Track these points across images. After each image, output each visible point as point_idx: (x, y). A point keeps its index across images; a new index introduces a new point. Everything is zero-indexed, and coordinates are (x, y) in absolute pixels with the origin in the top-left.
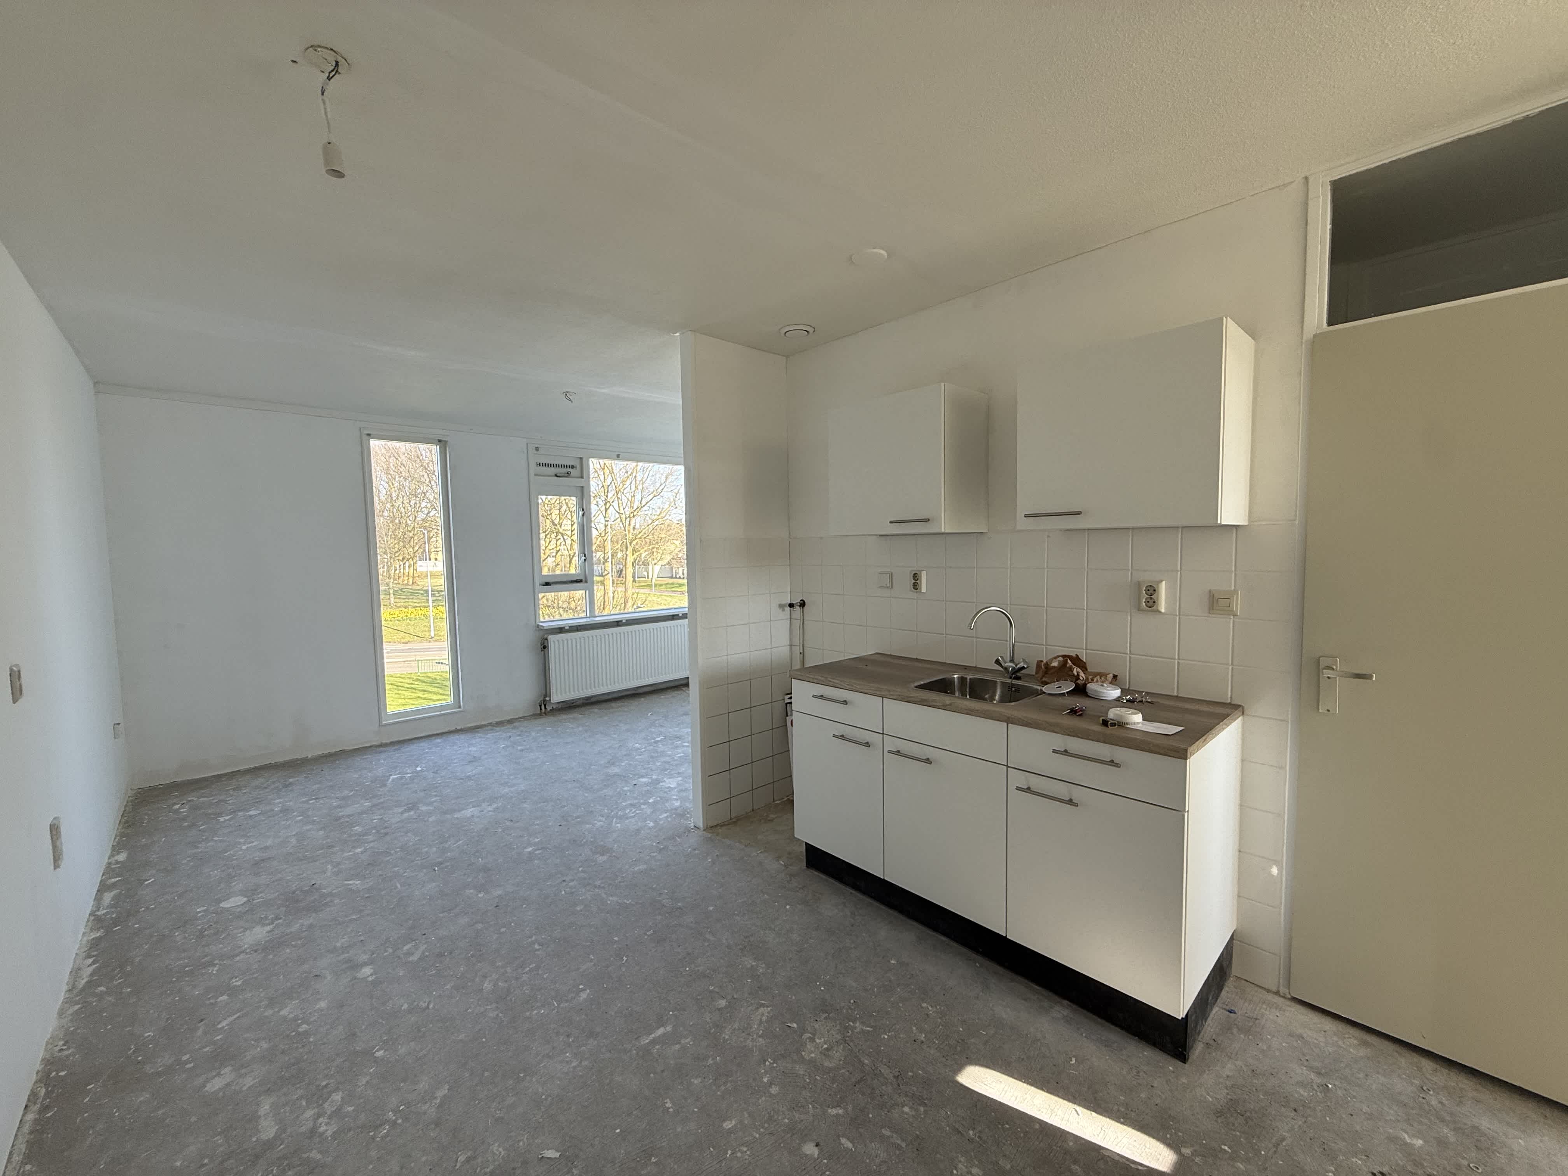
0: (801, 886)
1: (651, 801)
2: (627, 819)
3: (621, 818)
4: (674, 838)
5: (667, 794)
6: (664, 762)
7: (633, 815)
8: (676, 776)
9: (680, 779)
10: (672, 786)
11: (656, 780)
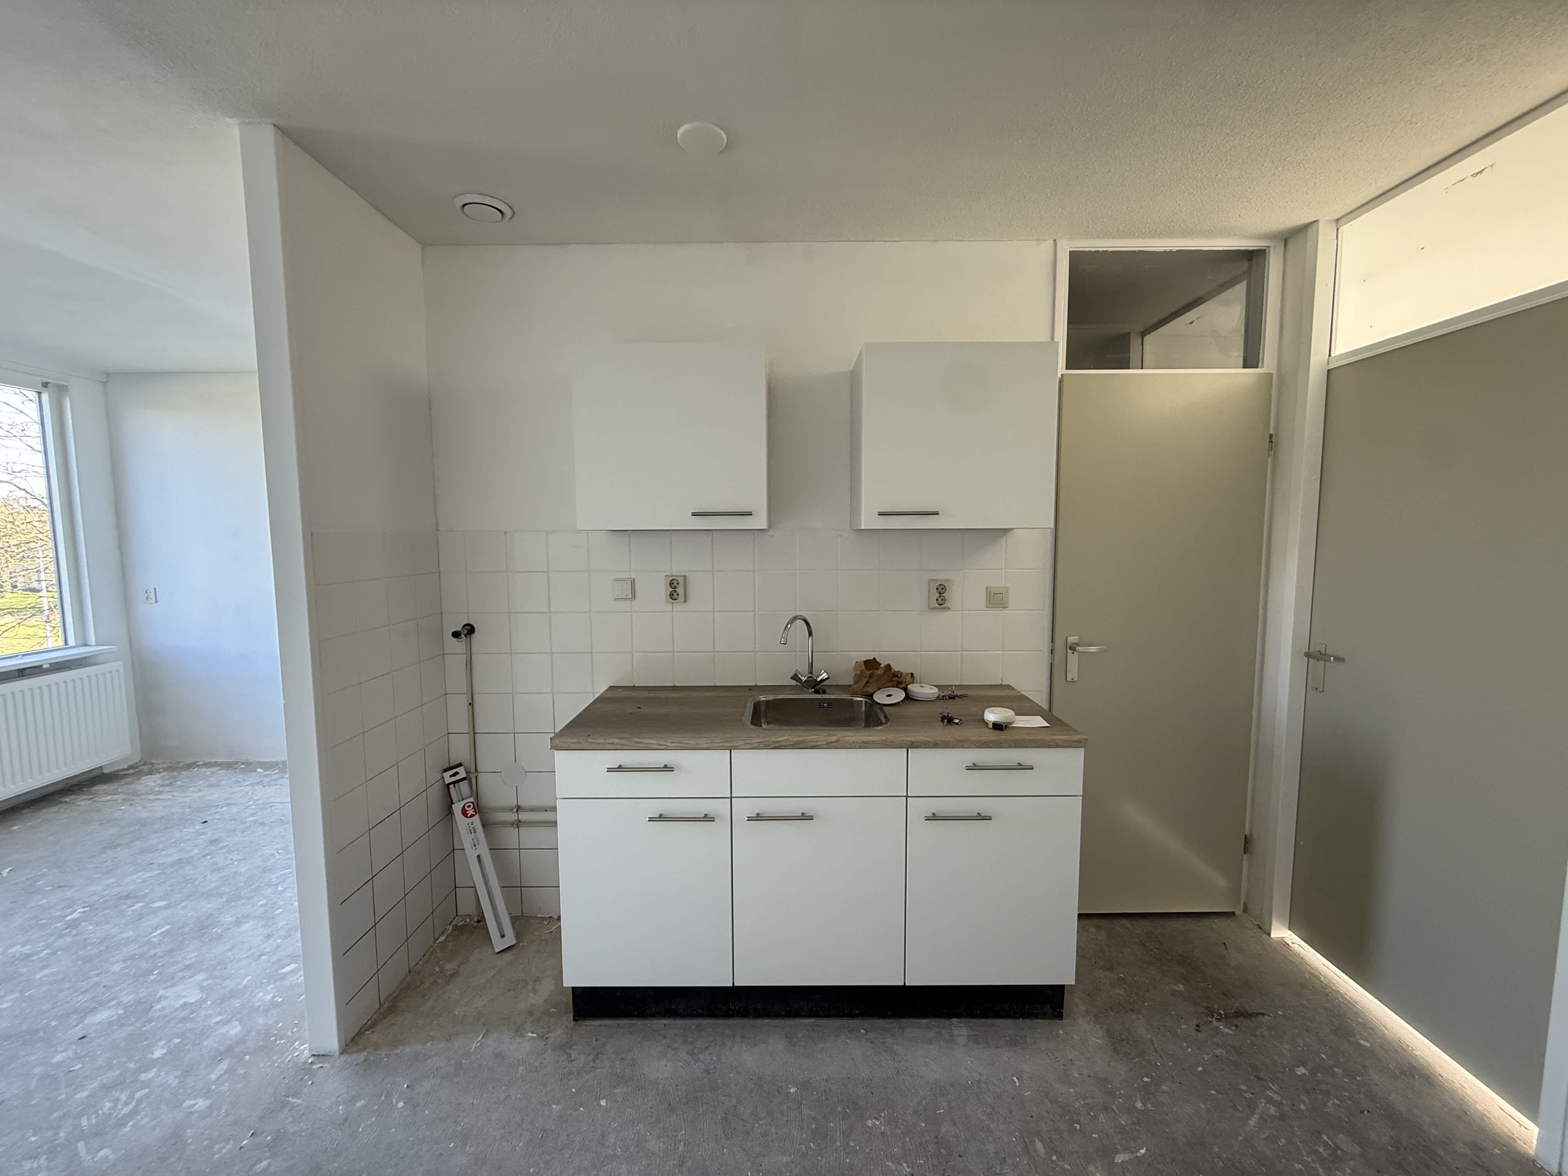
0: (591, 1057)
1: (158, 1053)
2: (121, 1124)
3: (97, 1133)
4: (284, 1104)
5: (192, 1020)
6: (132, 958)
7: (131, 1107)
8: (186, 973)
9: (200, 977)
10: (191, 1000)
11: (138, 1002)
